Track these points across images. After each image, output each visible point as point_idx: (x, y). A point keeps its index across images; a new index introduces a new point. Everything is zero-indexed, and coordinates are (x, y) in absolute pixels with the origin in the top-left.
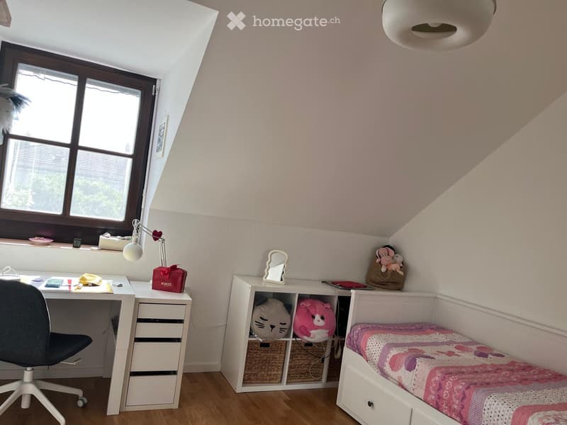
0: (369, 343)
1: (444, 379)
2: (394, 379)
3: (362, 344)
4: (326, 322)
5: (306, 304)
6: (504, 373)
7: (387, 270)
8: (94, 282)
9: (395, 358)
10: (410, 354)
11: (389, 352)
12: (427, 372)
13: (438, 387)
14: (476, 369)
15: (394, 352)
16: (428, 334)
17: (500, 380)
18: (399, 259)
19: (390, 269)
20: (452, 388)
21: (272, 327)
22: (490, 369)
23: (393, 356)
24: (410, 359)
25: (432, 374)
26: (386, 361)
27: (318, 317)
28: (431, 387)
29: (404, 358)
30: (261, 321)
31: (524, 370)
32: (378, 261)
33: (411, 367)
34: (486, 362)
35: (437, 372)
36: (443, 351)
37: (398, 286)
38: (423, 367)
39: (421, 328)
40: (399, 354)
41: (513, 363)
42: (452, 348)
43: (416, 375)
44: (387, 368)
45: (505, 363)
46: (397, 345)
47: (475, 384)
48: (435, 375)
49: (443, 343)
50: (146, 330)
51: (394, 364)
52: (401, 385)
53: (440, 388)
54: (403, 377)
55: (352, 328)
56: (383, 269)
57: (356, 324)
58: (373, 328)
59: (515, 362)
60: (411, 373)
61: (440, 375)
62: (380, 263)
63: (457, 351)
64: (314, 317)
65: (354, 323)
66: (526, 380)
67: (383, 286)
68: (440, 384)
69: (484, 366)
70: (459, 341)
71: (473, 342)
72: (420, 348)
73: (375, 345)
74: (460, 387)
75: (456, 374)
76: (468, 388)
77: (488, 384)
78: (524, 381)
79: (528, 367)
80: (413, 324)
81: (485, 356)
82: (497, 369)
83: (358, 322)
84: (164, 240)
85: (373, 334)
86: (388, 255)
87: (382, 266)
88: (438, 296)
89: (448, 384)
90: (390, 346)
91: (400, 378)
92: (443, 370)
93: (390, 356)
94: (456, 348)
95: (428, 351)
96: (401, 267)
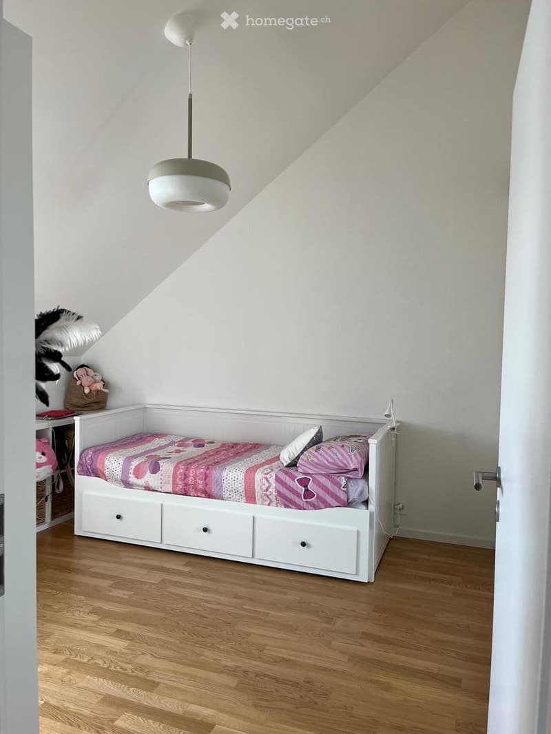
0: (107, 463)
1: (187, 469)
2: (141, 486)
3: (99, 466)
4: (48, 457)
6: (223, 453)
7: (91, 390)
9: (137, 468)
10: (150, 460)
11: (131, 465)
12: (172, 468)
13: (183, 477)
14: (203, 456)
15: (135, 463)
16: (149, 442)
17: (223, 458)
18: (98, 378)
19: (93, 389)
20: (196, 473)
22: (212, 453)
23: (136, 467)
24: (153, 463)
25: (176, 469)
26: (128, 473)
28: (177, 480)
29: (147, 465)
31: (233, 447)
32: (78, 383)
33: (155, 469)
34: (206, 450)
35: (180, 465)
36: (172, 451)
37: (102, 405)
38: (167, 468)
39: (141, 438)
40: (140, 464)
41: (223, 445)
42: (175, 448)
43: (161, 475)
44: (132, 479)
45: (218, 447)
46: (135, 457)
47: (211, 465)
48: (179, 469)
49: (166, 446)
51: (138, 473)
52: (148, 488)
53: (186, 476)
54: (150, 482)
55: (81, 455)
56: (87, 391)
57: (83, 451)
58: (104, 449)
59: (225, 444)
60: (157, 475)
61: (183, 467)
62: (81, 384)
63: (181, 448)
65: (82, 449)
66: (239, 453)
67: (86, 409)
68: (185, 475)
69: (206, 452)
70: (177, 441)
71: (187, 439)
72: (152, 454)
73: (113, 463)
74: (202, 470)
75: (194, 463)
76: (208, 469)
77: (218, 462)
78: (237, 454)
79: (234, 445)
80: (133, 437)
81: (203, 446)
82: (217, 452)
83: (85, 447)
85: (107, 454)
86: (87, 375)
87: (83, 387)
88: (147, 406)
89: (191, 472)
90: (129, 459)
91: (147, 482)
92: (184, 463)
93: (133, 467)
94: (178, 446)
95: (161, 453)
96: (104, 385)
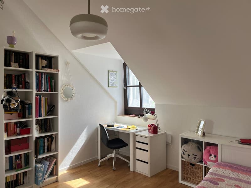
5: (208, 148)
8: (129, 128)
21: (189, 155)
27: (213, 155)
30: (184, 152)
50: (138, 145)
64: (211, 155)
84: (156, 115)
